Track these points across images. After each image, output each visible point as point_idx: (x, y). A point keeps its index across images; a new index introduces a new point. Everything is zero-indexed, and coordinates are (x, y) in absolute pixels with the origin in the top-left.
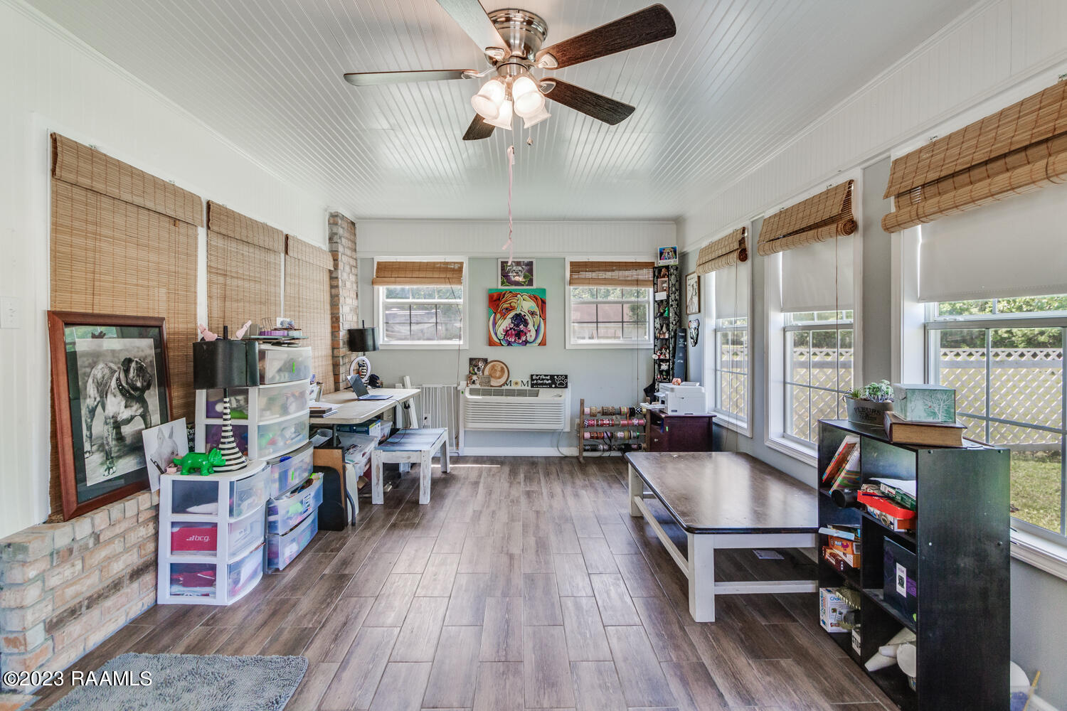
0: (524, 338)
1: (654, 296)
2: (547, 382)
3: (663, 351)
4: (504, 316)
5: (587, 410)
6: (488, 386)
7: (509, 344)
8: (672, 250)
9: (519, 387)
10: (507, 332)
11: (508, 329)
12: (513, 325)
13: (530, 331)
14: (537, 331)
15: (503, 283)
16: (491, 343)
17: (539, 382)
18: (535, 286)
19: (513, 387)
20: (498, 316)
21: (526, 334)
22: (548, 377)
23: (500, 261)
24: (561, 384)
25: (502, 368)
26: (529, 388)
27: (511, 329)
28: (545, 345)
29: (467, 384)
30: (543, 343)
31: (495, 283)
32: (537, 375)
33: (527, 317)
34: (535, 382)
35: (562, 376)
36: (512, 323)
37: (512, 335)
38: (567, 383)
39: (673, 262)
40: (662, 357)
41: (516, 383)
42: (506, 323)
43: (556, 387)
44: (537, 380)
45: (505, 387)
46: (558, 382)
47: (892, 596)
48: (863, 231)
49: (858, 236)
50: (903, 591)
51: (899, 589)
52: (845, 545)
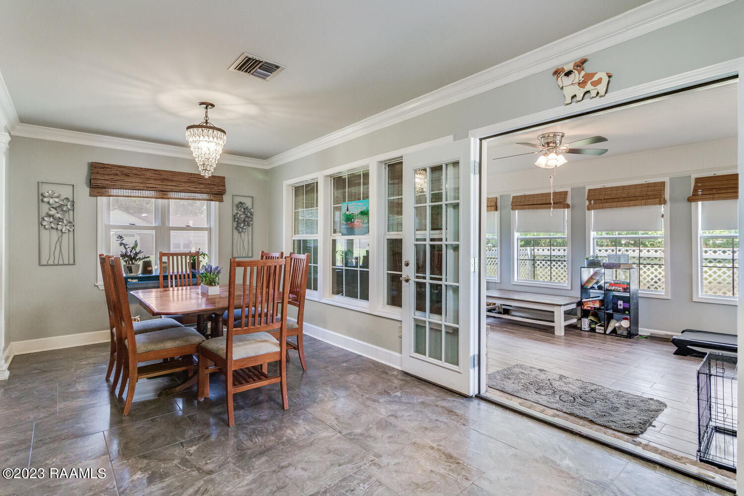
47: (616, 310)
48: (572, 208)
49: (570, 210)
50: (622, 307)
51: (619, 307)
52: (594, 302)
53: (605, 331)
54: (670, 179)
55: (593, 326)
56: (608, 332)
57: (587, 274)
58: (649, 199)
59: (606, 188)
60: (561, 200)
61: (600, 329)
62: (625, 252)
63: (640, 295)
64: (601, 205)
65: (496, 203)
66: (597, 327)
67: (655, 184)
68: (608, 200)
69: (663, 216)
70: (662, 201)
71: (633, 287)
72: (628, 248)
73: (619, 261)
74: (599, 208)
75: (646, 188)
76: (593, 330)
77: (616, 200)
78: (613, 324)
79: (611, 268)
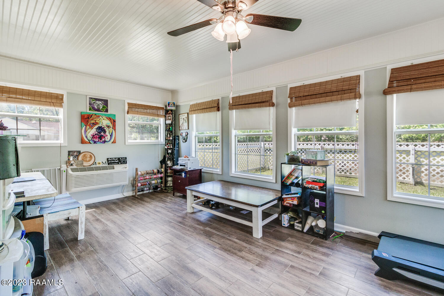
0: (103, 139)
1: (165, 122)
2: (116, 161)
3: (169, 145)
4: (91, 127)
5: (139, 173)
6: (82, 166)
7: (95, 142)
8: (173, 103)
9: (101, 165)
10: (93, 136)
11: (94, 134)
12: (97, 132)
13: (107, 136)
14: (111, 136)
15: (90, 109)
16: (83, 142)
17: (112, 161)
18: (109, 113)
19: (98, 165)
20: (88, 127)
21: (105, 137)
22: (117, 159)
23: (88, 97)
24: (124, 162)
25: (91, 156)
26: (107, 165)
27: (96, 134)
28: (116, 143)
29: (67, 166)
30: (114, 142)
31: (86, 110)
32: (111, 158)
33: (105, 129)
34: (110, 162)
35: (124, 158)
36: (97, 131)
37: (96, 138)
38: (126, 161)
39: (173, 108)
40: (169, 147)
41: (99, 163)
42: (93, 131)
43: (121, 164)
44: (111, 161)
45: (93, 166)
46: (122, 161)
47: (313, 208)
48: (276, 106)
49: (275, 108)
50: (318, 206)
51: (316, 206)
52: (293, 199)
53: (303, 228)
54: (365, 72)
55: (292, 223)
56: (305, 230)
57: (287, 169)
58: (344, 94)
59: (305, 85)
60: (267, 99)
61: (298, 226)
62: (323, 146)
63: (335, 191)
64: (300, 102)
65: (218, 104)
66: (295, 224)
67: (350, 78)
68: (307, 97)
69: (357, 111)
70: (358, 96)
71: (329, 184)
72: (325, 143)
73: (316, 157)
74: (299, 105)
75: (342, 83)
76: (292, 227)
77: (314, 96)
78: (310, 222)
79: (308, 165)
